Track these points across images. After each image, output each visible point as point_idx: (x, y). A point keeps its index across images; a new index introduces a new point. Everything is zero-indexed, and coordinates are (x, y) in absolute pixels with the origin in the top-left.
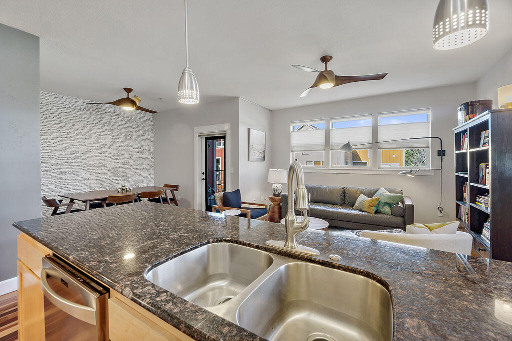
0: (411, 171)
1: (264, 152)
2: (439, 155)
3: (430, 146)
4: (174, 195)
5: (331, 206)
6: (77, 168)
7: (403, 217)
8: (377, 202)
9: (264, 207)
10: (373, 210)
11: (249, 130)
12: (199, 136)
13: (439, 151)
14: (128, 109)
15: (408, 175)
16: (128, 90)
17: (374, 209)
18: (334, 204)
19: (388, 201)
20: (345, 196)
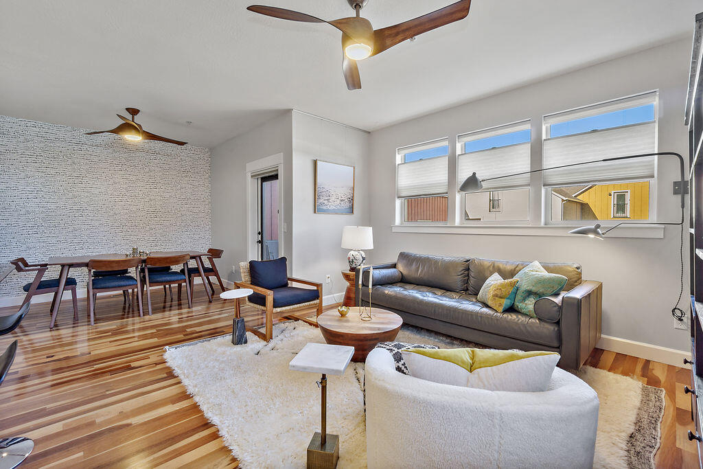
0: (598, 226)
1: (352, 200)
2: (675, 193)
3: (656, 175)
4: (213, 264)
5: (439, 292)
6: (97, 224)
7: (558, 323)
8: (511, 290)
9: (315, 288)
10: (500, 305)
11: (315, 163)
12: (252, 176)
13: (675, 183)
14: (132, 138)
15: (591, 236)
16: (134, 112)
17: (506, 303)
18: (446, 289)
19: (534, 289)
20: (468, 275)
